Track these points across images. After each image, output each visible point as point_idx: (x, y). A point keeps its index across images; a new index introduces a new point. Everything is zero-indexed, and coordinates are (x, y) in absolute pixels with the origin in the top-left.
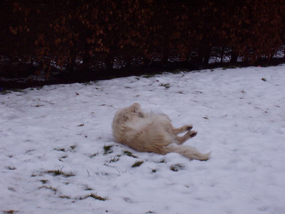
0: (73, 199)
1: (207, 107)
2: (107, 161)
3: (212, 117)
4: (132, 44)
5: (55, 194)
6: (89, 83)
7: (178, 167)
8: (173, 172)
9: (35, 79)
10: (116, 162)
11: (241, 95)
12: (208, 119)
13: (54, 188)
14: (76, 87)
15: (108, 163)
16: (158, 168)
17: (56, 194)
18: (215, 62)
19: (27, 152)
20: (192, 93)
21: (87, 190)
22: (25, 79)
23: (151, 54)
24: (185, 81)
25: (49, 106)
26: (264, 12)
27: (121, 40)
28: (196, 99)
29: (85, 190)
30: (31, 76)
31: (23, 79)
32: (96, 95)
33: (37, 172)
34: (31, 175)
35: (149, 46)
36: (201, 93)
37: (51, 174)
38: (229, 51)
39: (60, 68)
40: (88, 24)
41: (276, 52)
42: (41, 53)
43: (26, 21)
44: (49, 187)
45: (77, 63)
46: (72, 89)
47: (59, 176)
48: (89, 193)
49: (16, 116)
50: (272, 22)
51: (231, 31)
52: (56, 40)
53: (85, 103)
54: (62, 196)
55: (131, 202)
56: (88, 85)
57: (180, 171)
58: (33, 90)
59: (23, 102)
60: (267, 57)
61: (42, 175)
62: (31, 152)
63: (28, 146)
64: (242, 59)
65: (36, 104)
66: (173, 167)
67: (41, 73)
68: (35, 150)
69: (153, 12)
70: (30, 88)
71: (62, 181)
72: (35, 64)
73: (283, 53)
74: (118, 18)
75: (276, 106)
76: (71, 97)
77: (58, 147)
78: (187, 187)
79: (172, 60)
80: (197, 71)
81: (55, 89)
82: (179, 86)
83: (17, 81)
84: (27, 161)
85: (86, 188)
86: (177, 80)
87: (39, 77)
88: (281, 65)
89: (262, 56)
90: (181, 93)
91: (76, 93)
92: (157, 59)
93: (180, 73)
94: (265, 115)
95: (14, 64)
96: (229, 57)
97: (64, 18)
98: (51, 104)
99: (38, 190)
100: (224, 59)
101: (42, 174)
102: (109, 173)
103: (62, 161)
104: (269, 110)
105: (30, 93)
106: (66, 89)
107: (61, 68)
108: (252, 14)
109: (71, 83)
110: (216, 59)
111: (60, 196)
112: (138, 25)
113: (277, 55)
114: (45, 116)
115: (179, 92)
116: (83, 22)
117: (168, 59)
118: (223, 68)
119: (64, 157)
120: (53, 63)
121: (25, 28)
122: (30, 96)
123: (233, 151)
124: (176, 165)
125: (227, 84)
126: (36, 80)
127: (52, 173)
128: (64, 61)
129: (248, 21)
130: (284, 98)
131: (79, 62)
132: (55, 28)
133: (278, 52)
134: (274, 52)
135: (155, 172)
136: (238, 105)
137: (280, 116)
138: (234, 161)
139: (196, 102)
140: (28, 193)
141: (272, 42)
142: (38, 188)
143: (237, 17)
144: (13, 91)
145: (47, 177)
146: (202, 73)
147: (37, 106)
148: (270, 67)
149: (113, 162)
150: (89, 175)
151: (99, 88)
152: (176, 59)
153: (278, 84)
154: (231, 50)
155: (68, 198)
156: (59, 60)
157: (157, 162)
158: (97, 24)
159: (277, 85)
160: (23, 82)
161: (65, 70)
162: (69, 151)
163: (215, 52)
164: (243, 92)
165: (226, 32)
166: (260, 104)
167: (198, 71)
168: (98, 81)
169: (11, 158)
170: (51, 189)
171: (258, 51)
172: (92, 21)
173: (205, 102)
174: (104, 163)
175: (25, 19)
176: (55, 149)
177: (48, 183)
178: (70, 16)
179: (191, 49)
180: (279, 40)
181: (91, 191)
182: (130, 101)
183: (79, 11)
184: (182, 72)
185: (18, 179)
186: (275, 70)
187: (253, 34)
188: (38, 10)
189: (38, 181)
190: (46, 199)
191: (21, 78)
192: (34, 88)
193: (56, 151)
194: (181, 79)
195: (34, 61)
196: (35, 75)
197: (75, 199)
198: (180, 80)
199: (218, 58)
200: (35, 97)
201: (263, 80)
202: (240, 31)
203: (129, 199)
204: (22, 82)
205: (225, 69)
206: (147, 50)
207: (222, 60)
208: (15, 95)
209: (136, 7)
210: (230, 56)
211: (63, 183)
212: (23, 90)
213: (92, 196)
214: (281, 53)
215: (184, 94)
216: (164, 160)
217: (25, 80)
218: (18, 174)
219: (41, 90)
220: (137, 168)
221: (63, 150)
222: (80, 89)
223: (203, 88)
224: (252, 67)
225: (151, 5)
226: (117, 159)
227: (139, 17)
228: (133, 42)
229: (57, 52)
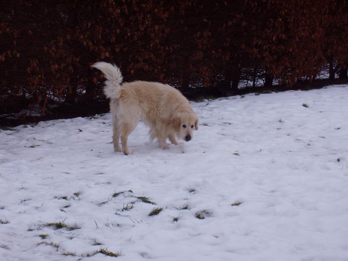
0: (79, 256)
1: (238, 141)
2: (118, 210)
3: (244, 152)
4: (144, 68)
5: (57, 251)
6: (95, 116)
7: (205, 214)
8: (198, 220)
9: (28, 114)
10: (130, 211)
11: (278, 125)
12: (239, 155)
13: (55, 244)
14: (78, 122)
15: (120, 212)
16: (180, 216)
17: (59, 251)
18: (245, 86)
19: (21, 203)
20: (219, 124)
21: (95, 245)
22: (17, 114)
23: (168, 80)
24: (210, 111)
25: (47, 146)
26: (302, 24)
27: (132, 63)
28: (224, 132)
29: (93, 245)
30: (23, 111)
31: (13, 114)
32: (103, 131)
33: (35, 225)
34: (28, 229)
35: (165, 70)
36: (230, 124)
37: (51, 227)
38: (262, 73)
39: (58, 100)
40: (91, 45)
41: (320, 71)
42: (36, 83)
43: (15, 44)
44: (50, 243)
45: (78, 93)
46: (73, 125)
47: (61, 230)
48: (98, 248)
49: (7, 159)
50: (313, 36)
51: (264, 48)
52: (53, 67)
53: (90, 140)
54: (66, 253)
55: (149, 258)
56: (93, 119)
57: (207, 219)
58: (26, 127)
59: (14, 142)
60: (308, 78)
61: (40, 229)
62: (26, 202)
63: (22, 195)
64: (279, 82)
65: (31, 145)
66: (198, 214)
67: (35, 106)
68: (31, 199)
69: (169, 29)
70: (22, 125)
71: (66, 235)
72: (28, 96)
73: (328, 73)
74: (126, 37)
75: (320, 137)
76: (73, 134)
77: (59, 195)
78: (216, 237)
79: (194, 86)
80: (224, 98)
81: (53, 125)
82: (202, 117)
83: (7, 118)
84: (22, 213)
85: (94, 243)
86: (200, 109)
87: (33, 111)
88: (326, 88)
89: (303, 78)
90: (205, 125)
91: (79, 129)
92: (176, 85)
93: (204, 101)
94: (308, 148)
95: (3, 96)
96: (262, 80)
97: (62, 39)
98: (48, 143)
99: (36, 247)
100: (257, 82)
101: (41, 227)
102: (122, 224)
103: (65, 211)
104: (312, 142)
105: (23, 131)
106: (67, 124)
107: (60, 99)
108: (289, 27)
109: (72, 118)
110: (247, 83)
111: (63, 253)
112: (152, 45)
113: (320, 76)
114: (42, 158)
115: (202, 124)
116: (85, 43)
117: (189, 85)
118: (256, 93)
119: (66, 207)
120: (49, 94)
121: (14, 53)
122: (23, 135)
123: (270, 192)
124: (202, 212)
125: (261, 112)
126: (30, 115)
127: (53, 226)
128: (63, 91)
129: (284, 36)
130: (330, 127)
131: (81, 92)
132: (50, 51)
133: (322, 72)
134: (317, 72)
135: (177, 221)
136: (274, 137)
137: (326, 148)
138: (272, 205)
139: (224, 135)
140: (24, 251)
141: (313, 60)
142: (36, 244)
143: (270, 31)
144: (3, 129)
145: (47, 231)
146: (229, 100)
147: (32, 147)
148: (312, 90)
149: (126, 210)
150: (97, 227)
151: (107, 122)
152: (198, 84)
153: (322, 110)
154: (265, 72)
155: (72, 255)
156: (57, 90)
157: (179, 208)
158: (101, 46)
159: (321, 112)
160: (14, 119)
161: (64, 102)
162: (72, 199)
163: (245, 75)
164: (280, 121)
165: (257, 50)
166: (301, 136)
167: (226, 98)
168: (105, 114)
169: (3, 210)
170: (52, 245)
171: (297, 71)
172: (95, 42)
173: (235, 135)
174: (115, 212)
175: (15, 42)
176: (56, 197)
177: (49, 238)
178: (69, 37)
179: (216, 72)
180: (322, 57)
181: (101, 246)
182: (144, 137)
183: (80, 31)
184: (206, 100)
185: (11, 235)
186: (318, 93)
187: (291, 51)
188: (30, 31)
189: (36, 236)
190: (46, 257)
191: (11, 113)
192: (27, 124)
193: (56, 200)
194: (205, 108)
195: (27, 93)
196: (29, 110)
197: (82, 256)
198: (204, 110)
199: (249, 82)
200: (29, 136)
201: (305, 106)
202: (274, 47)
203: (146, 254)
204: (12, 118)
205: (258, 95)
206: (163, 75)
207: (254, 83)
208: (5, 134)
209: (148, 22)
210: (264, 79)
211: (67, 238)
212: (15, 128)
213: (102, 252)
214: (325, 73)
215: (209, 126)
216: (187, 206)
217: (16, 116)
218: (12, 228)
219: (36, 127)
220: (155, 217)
221: (65, 198)
222: (84, 124)
223: (232, 119)
224: (290, 91)
225: (165, 21)
226: (130, 207)
227: (152, 35)
228: (146, 65)
229: (53, 80)
